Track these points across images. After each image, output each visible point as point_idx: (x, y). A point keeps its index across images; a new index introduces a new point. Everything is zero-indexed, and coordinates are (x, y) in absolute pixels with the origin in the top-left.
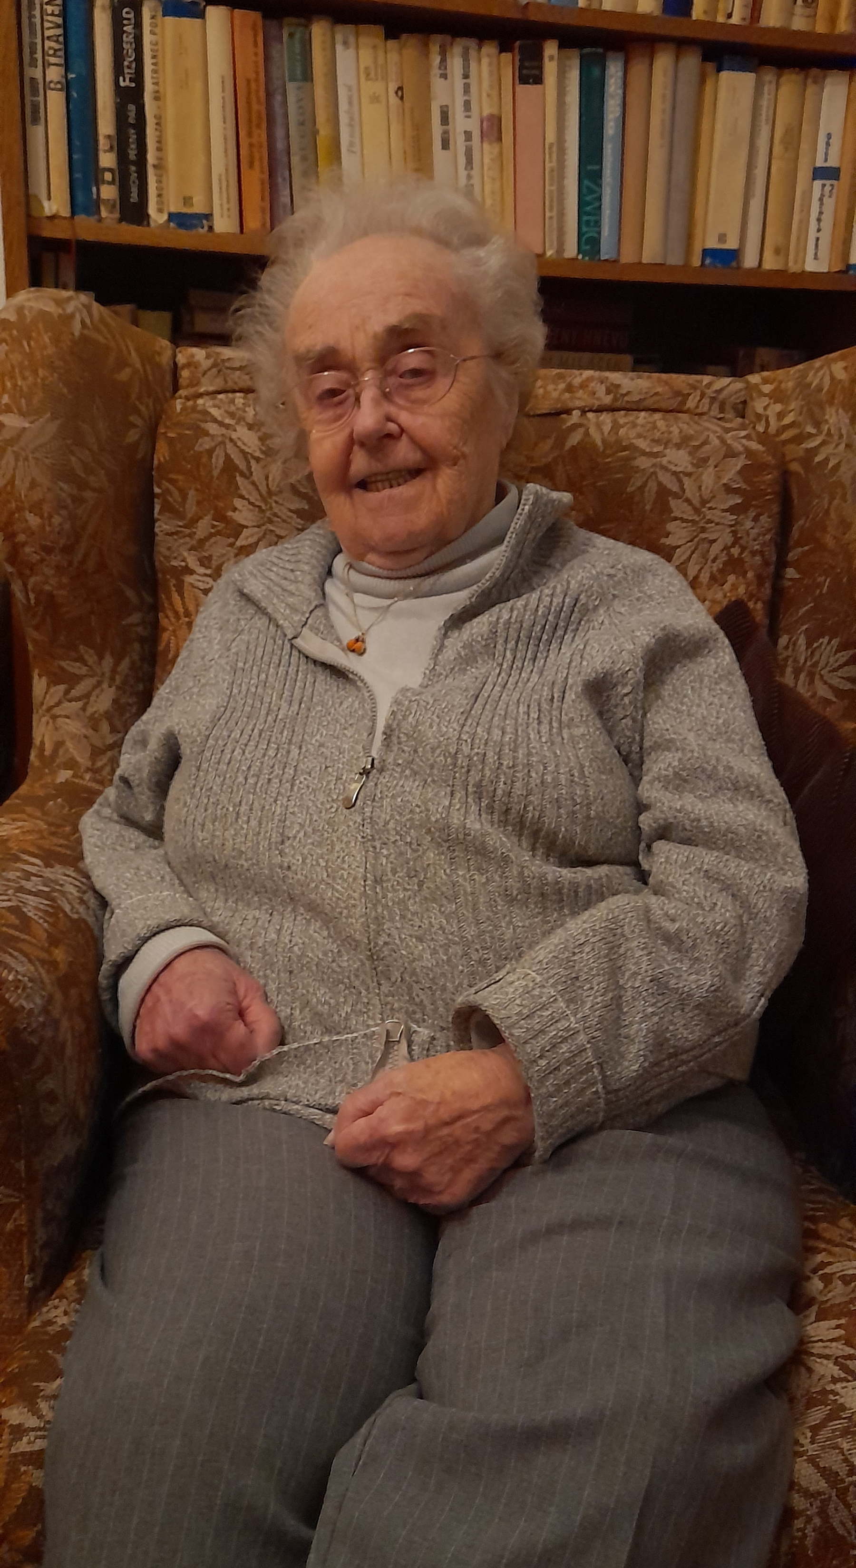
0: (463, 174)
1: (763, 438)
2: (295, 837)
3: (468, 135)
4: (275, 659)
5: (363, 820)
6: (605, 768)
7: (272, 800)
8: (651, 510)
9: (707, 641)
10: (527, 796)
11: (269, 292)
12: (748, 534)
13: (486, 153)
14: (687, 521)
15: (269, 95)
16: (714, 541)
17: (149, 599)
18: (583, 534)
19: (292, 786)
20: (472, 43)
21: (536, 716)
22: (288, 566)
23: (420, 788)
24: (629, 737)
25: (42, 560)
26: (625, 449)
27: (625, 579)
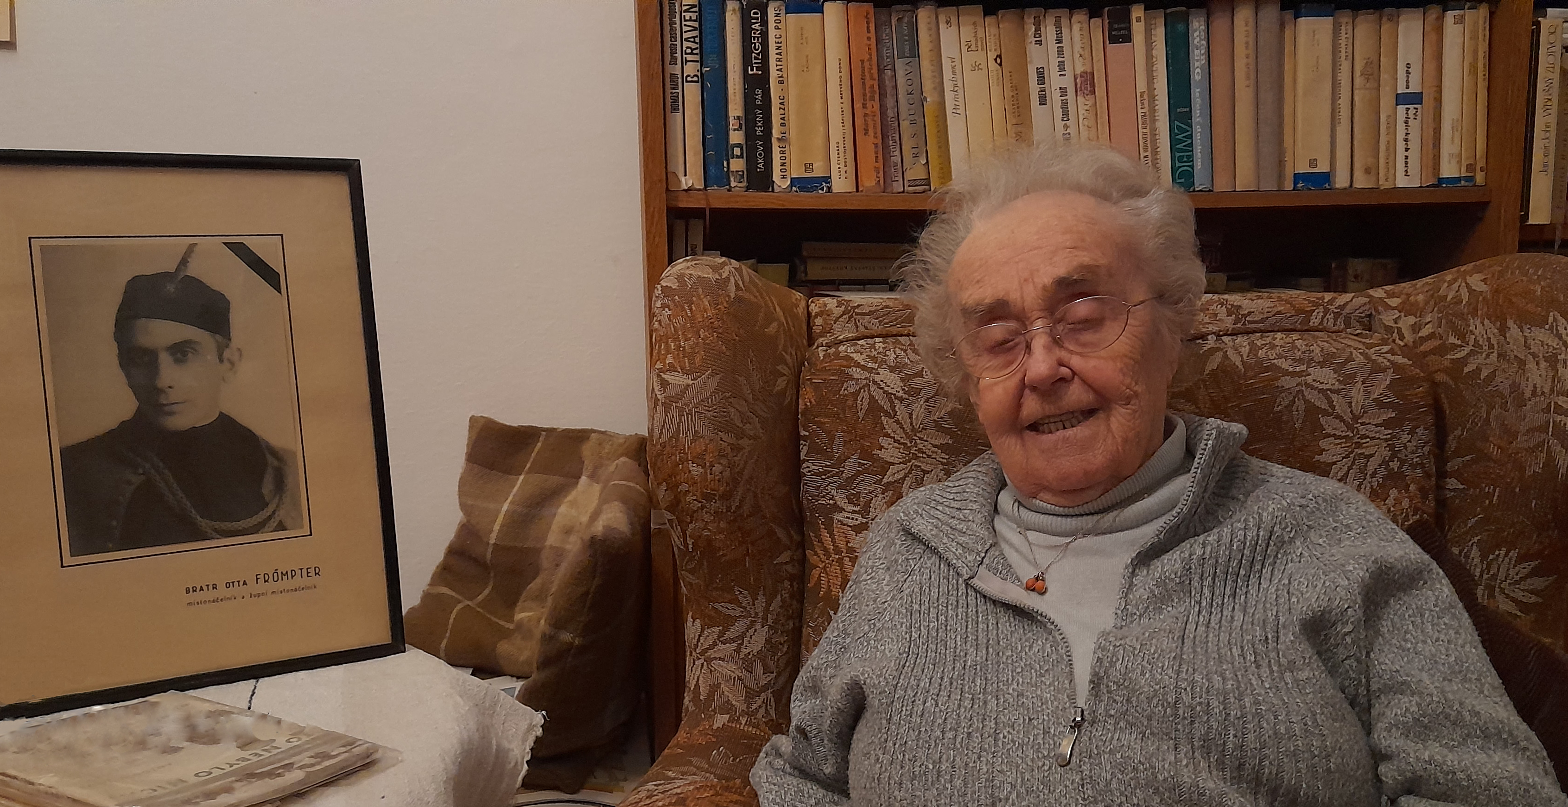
0: (1059, 124)
1: (1406, 350)
2: (1007, 799)
3: (1063, 91)
4: (952, 600)
5: (1082, 779)
6: (1337, 715)
7: (976, 756)
8: (1301, 429)
9: (1421, 572)
10: (1260, 749)
11: (928, 248)
12: (1405, 447)
13: (1081, 106)
14: (1340, 437)
15: (881, 71)
16: (1372, 456)
17: (797, 538)
18: (1256, 463)
19: (996, 740)
20: (1064, 12)
21: (1253, 659)
22: (954, 504)
23: (1139, 741)
24: (1355, 679)
25: (703, 507)
26: (1267, 369)
27: (1318, 509)
